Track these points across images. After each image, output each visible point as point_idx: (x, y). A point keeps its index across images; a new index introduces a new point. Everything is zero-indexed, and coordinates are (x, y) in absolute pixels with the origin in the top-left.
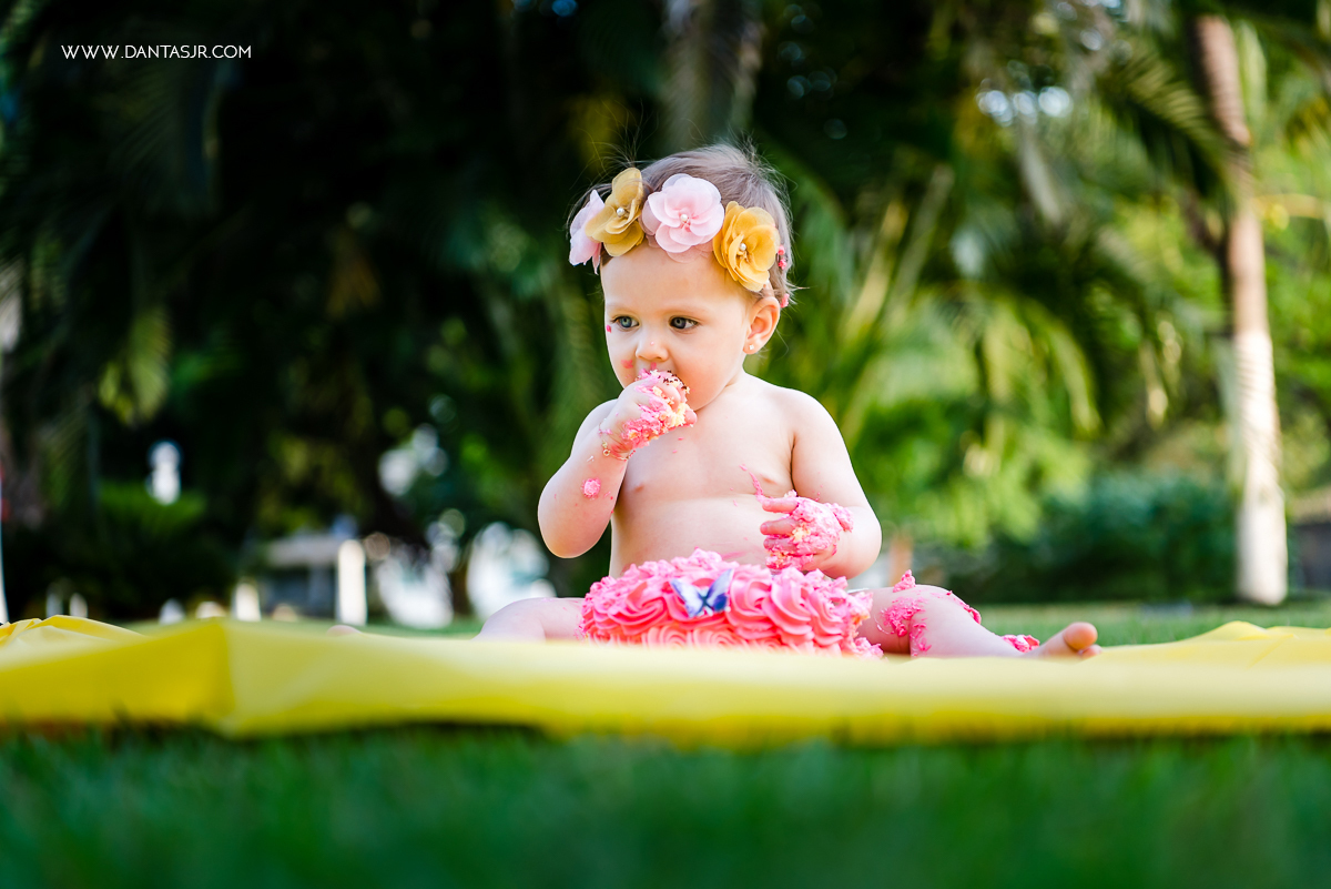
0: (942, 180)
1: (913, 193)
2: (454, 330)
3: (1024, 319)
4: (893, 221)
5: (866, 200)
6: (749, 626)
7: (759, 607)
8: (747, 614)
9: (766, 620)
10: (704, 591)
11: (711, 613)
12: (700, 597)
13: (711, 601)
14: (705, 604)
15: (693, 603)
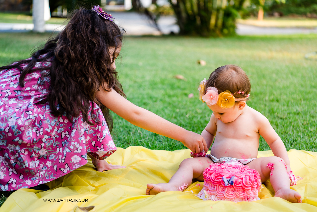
6: (238, 188)
7: (240, 183)
8: (237, 185)
9: (241, 186)
10: (228, 179)
11: (230, 185)
12: (228, 181)
13: (230, 182)
14: (229, 183)
15: (226, 183)
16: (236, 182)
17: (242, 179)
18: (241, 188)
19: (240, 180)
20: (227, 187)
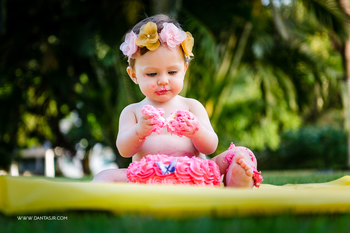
0: (249, 27)
1: (239, 32)
2: (84, 78)
3: (276, 75)
4: (232, 42)
5: (223, 34)
6: (183, 177)
7: (186, 171)
8: (182, 173)
9: (189, 175)
10: (167, 166)
11: (170, 173)
12: (166, 168)
13: (170, 169)
14: (168, 170)
15: (164, 170)
16: (180, 168)
17: (189, 165)
18: (189, 177)
19: (187, 166)
20: (165, 176)
